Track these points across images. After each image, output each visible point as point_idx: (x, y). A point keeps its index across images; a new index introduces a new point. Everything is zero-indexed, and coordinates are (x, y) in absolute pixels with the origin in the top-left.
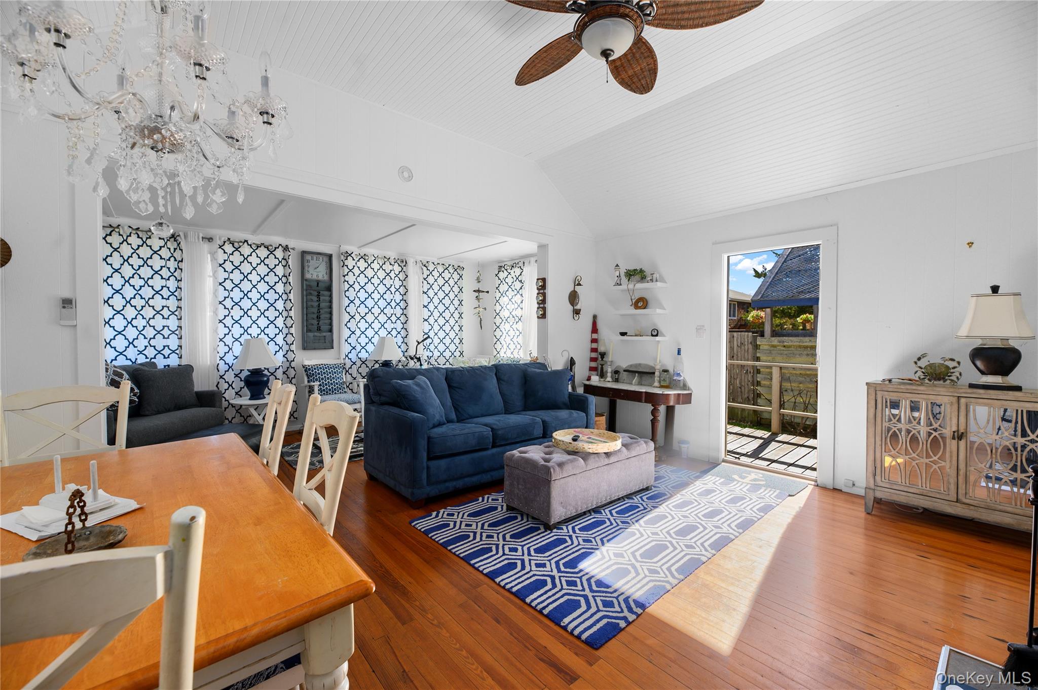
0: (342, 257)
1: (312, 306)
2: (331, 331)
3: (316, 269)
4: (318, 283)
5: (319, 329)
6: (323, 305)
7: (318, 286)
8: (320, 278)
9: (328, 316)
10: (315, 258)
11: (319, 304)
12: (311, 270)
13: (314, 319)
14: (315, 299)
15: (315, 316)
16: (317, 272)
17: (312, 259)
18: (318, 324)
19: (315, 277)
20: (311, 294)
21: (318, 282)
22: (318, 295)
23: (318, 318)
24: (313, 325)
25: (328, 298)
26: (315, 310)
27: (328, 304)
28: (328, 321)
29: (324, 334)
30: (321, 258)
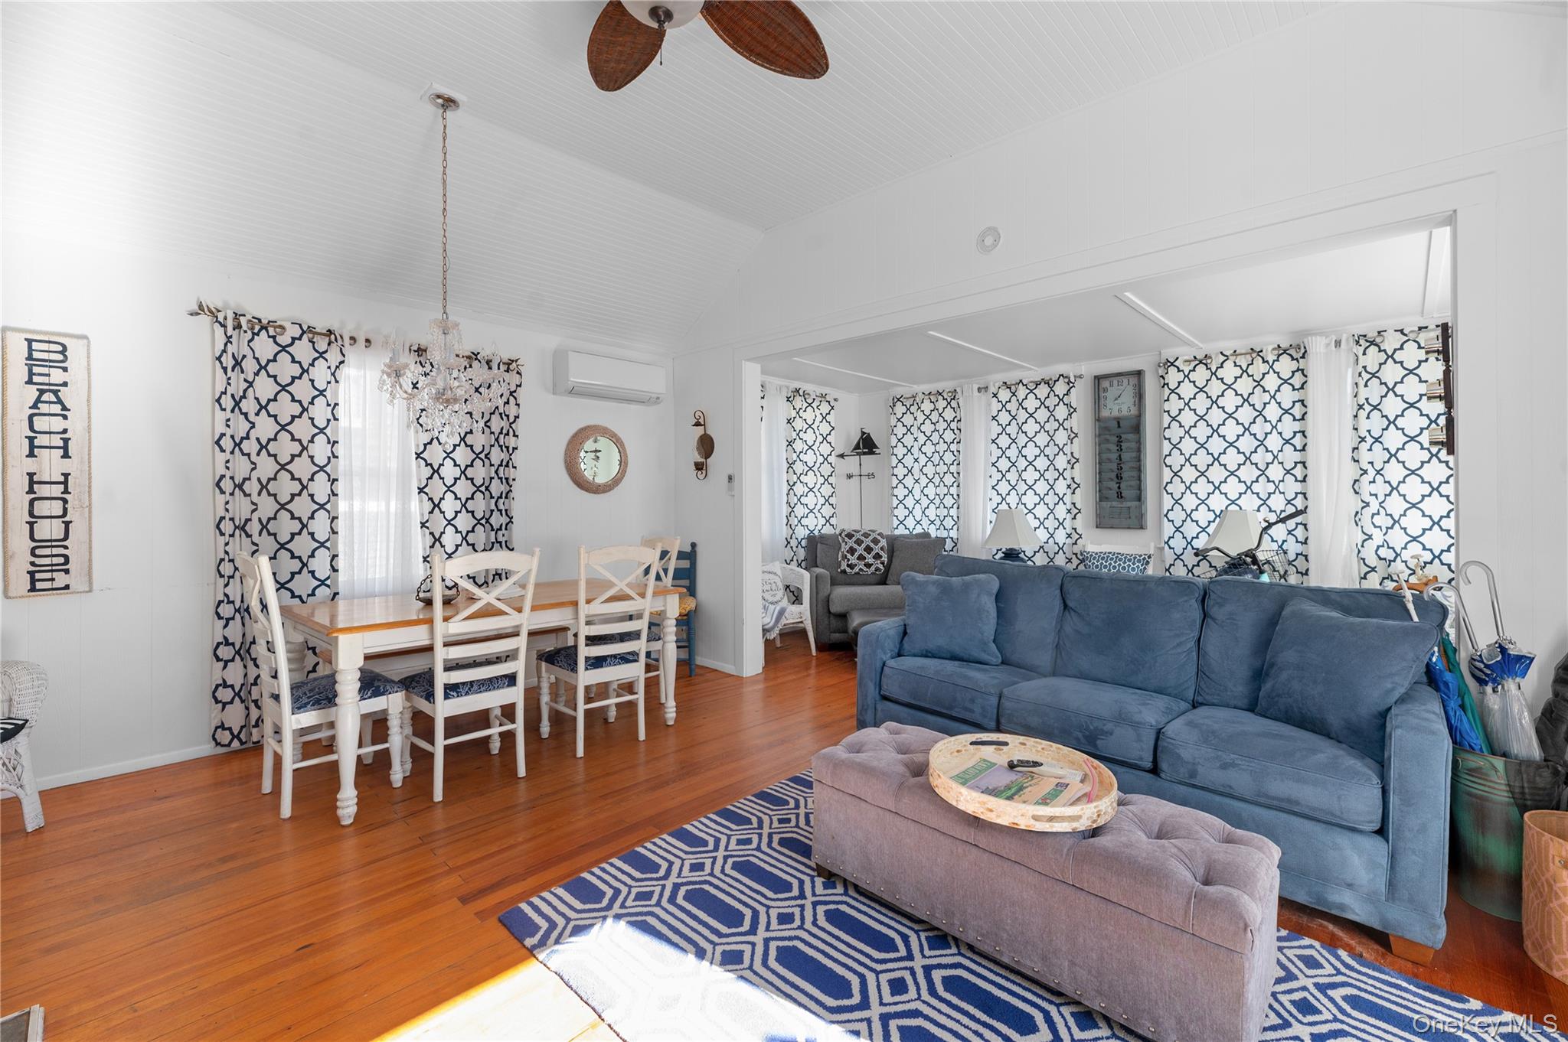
0: (1161, 371)
1: (1110, 460)
2: (1139, 498)
3: (1116, 399)
4: (1119, 423)
5: (1120, 496)
6: (1125, 456)
7: (1119, 426)
8: (1125, 413)
9: (1135, 474)
10: (1115, 382)
11: (1120, 456)
12: (1110, 403)
13: (1112, 480)
14: (1114, 448)
15: (1113, 475)
16: (1120, 405)
17: (1112, 385)
18: (1119, 488)
19: (1115, 413)
20: (1107, 441)
21: (1118, 421)
22: (1118, 441)
23: (1119, 477)
24: (1110, 489)
25: (1133, 445)
26: (1114, 466)
27: (1134, 454)
28: (1134, 483)
29: (1129, 504)
30: (1126, 381)
